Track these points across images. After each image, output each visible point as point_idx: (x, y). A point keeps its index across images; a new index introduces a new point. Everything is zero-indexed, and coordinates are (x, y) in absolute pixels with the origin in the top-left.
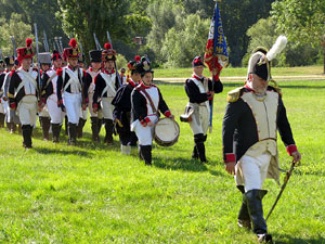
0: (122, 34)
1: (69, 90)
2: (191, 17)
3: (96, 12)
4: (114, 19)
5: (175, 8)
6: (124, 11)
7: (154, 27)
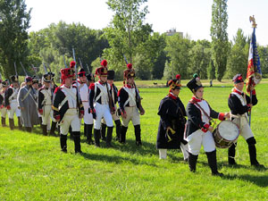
0: (26, 66)
1: (100, 101)
2: (62, 57)
3: (12, 55)
4: (22, 58)
5: (54, 52)
6: (27, 54)
7: (43, 62)
